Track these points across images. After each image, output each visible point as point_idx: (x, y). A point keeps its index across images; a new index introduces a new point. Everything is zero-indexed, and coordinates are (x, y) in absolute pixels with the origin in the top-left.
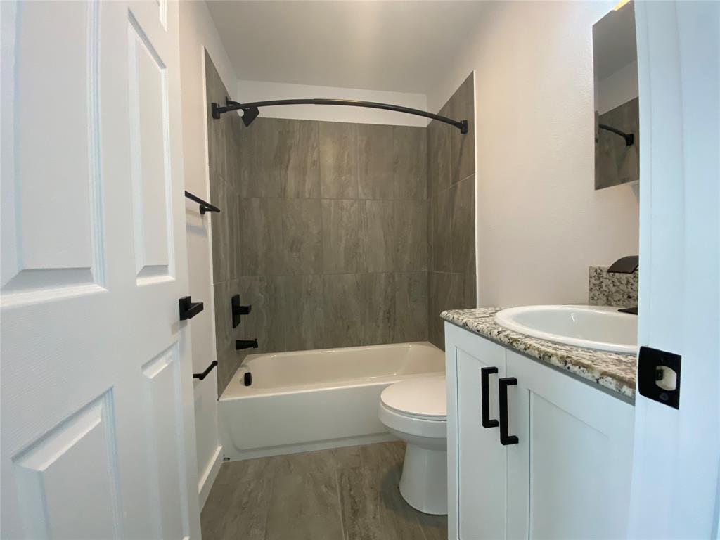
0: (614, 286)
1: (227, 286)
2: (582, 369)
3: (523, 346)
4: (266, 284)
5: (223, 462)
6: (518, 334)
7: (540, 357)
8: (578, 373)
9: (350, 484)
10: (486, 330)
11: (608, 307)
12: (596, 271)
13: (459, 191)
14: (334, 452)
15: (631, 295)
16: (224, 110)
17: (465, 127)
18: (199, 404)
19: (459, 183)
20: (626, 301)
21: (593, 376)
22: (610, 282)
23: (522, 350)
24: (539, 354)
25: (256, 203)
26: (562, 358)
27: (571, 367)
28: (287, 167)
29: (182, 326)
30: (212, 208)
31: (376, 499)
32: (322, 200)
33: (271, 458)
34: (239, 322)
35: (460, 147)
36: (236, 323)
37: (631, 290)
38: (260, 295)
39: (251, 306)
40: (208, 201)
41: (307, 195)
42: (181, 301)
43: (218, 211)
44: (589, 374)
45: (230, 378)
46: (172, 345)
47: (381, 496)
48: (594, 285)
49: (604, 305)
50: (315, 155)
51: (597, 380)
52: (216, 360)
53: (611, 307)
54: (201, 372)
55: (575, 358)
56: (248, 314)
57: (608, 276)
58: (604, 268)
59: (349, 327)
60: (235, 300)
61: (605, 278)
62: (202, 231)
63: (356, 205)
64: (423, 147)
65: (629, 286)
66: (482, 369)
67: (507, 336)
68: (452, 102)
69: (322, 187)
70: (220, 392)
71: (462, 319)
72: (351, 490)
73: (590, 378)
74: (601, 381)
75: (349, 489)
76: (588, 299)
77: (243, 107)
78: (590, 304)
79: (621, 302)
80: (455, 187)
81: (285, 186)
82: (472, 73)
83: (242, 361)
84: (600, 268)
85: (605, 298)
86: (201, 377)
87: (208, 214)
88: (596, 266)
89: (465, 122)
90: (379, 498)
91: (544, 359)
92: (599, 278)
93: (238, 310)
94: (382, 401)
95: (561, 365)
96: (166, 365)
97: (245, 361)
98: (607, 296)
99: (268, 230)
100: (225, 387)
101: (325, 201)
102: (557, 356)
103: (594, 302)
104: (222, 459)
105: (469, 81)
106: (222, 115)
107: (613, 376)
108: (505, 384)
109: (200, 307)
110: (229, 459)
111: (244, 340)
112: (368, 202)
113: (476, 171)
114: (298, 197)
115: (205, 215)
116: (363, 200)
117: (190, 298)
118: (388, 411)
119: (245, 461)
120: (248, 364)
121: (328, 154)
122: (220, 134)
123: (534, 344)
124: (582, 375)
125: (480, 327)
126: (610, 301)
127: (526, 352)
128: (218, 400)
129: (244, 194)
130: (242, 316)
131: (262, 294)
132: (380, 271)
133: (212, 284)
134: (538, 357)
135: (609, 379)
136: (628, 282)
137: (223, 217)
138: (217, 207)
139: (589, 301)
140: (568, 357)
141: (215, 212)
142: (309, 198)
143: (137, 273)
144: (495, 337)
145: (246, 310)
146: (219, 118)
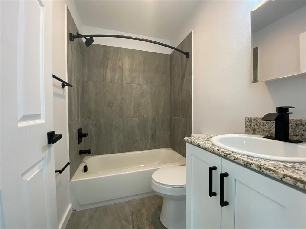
0: (257, 126)
1: (75, 123)
2: (271, 172)
3: (233, 158)
4: (95, 123)
5: (72, 212)
6: (228, 151)
7: (244, 164)
8: (269, 174)
9: (137, 219)
10: (210, 149)
11: (254, 135)
12: (249, 119)
13: (185, 83)
14: (128, 203)
15: (265, 130)
16: (76, 37)
17: (188, 55)
18: (59, 186)
19: (185, 80)
20: (263, 132)
21: (279, 177)
22: (255, 124)
23: (233, 160)
24: (243, 163)
25: (91, 84)
26: (258, 165)
27: (264, 171)
28: (107, 68)
29: (49, 148)
30: (68, 85)
31: (149, 225)
32: (123, 84)
33: (97, 208)
34: (81, 141)
35: (185, 63)
36: (80, 142)
37: (265, 128)
38: (92, 127)
39: (87, 133)
40: (67, 81)
41: (116, 81)
42: (48, 134)
43: (72, 86)
44: (276, 175)
45: (77, 169)
46: (43, 159)
47: (151, 224)
48: (248, 125)
49: (252, 134)
50: (120, 63)
51: (281, 179)
52: (69, 162)
53: (256, 135)
54: (60, 169)
55: (266, 166)
56: (86, 137)
57: (254, 121)
58: (252, 118)
59: (135, 142)
60: (80, 131)
61: (253, 122)
62: (63, 97)
63: (139, 87)
64: (169, 63)
65: (264, 126)
66: (209, 168)
67: (223, 152)
68: (182, 43)
69: (123, 78)
70: (71, 178)
71: (196, 142)
72: (137, 222)
73: (277, 178)
74: (284, 179)
75: (136, 221)
76: (244, 132)
77: (85, 36)
78: (245, 134)
79: (260, 133)
80: (183, 81)
81: (106, 77)
82: (192, 32)
83: (82, 160)
84: (250, 118)
85: (253, 131)
86: (60, 172)
87: (66, 88)
88: (248, 117)
89: (188, 53)
90: (151, 225)
91: (247, 165)
92: (250, 122)
93: (81, 136)
94: (153, 179)
95: (258, 169)
96: (38, 171)
97: (84, 159)
98: (254, 130)
99: (97, 97)
100: (74, 174)
101: (125, 85)
102: (254, 164)
103: (248, 133)
104: (72, 210)
105: (190, 35)
106: (75, 40)
107: (291, 177)
108: (223, 176)
109: (60, 137)
110: (75, 210)
111: (84, 150)
112: (144, 86)
113: (193, 74)
114: (112, 82)
115: (64, 88)
116: (141, 85)
117: (54, 132)
118: (156, 184)
119: (84, 211)
120: (86, 161)
121: (127, 64)
122: (74, 49)
123: (239, 157)
124: (271, 175)
125: (207, 146)
126: (255, 132)
127: (236, 161)
128: (70, 181)
129: (85, 79)
130: (83, 139)
131: (93, 127)
132: (149, 117)
133: (68, 123)
134: (243, 164)
135: (289, 178)
136: (264, 124)
137: (74, 90)
138: (71, 84)
139: (245, 132)
140: (261, 165)
141: (70, 87)
142: (117, 83)
143: (18, 120)
144: (216, 152)
145: (85, 136)
146: (73, 41)
